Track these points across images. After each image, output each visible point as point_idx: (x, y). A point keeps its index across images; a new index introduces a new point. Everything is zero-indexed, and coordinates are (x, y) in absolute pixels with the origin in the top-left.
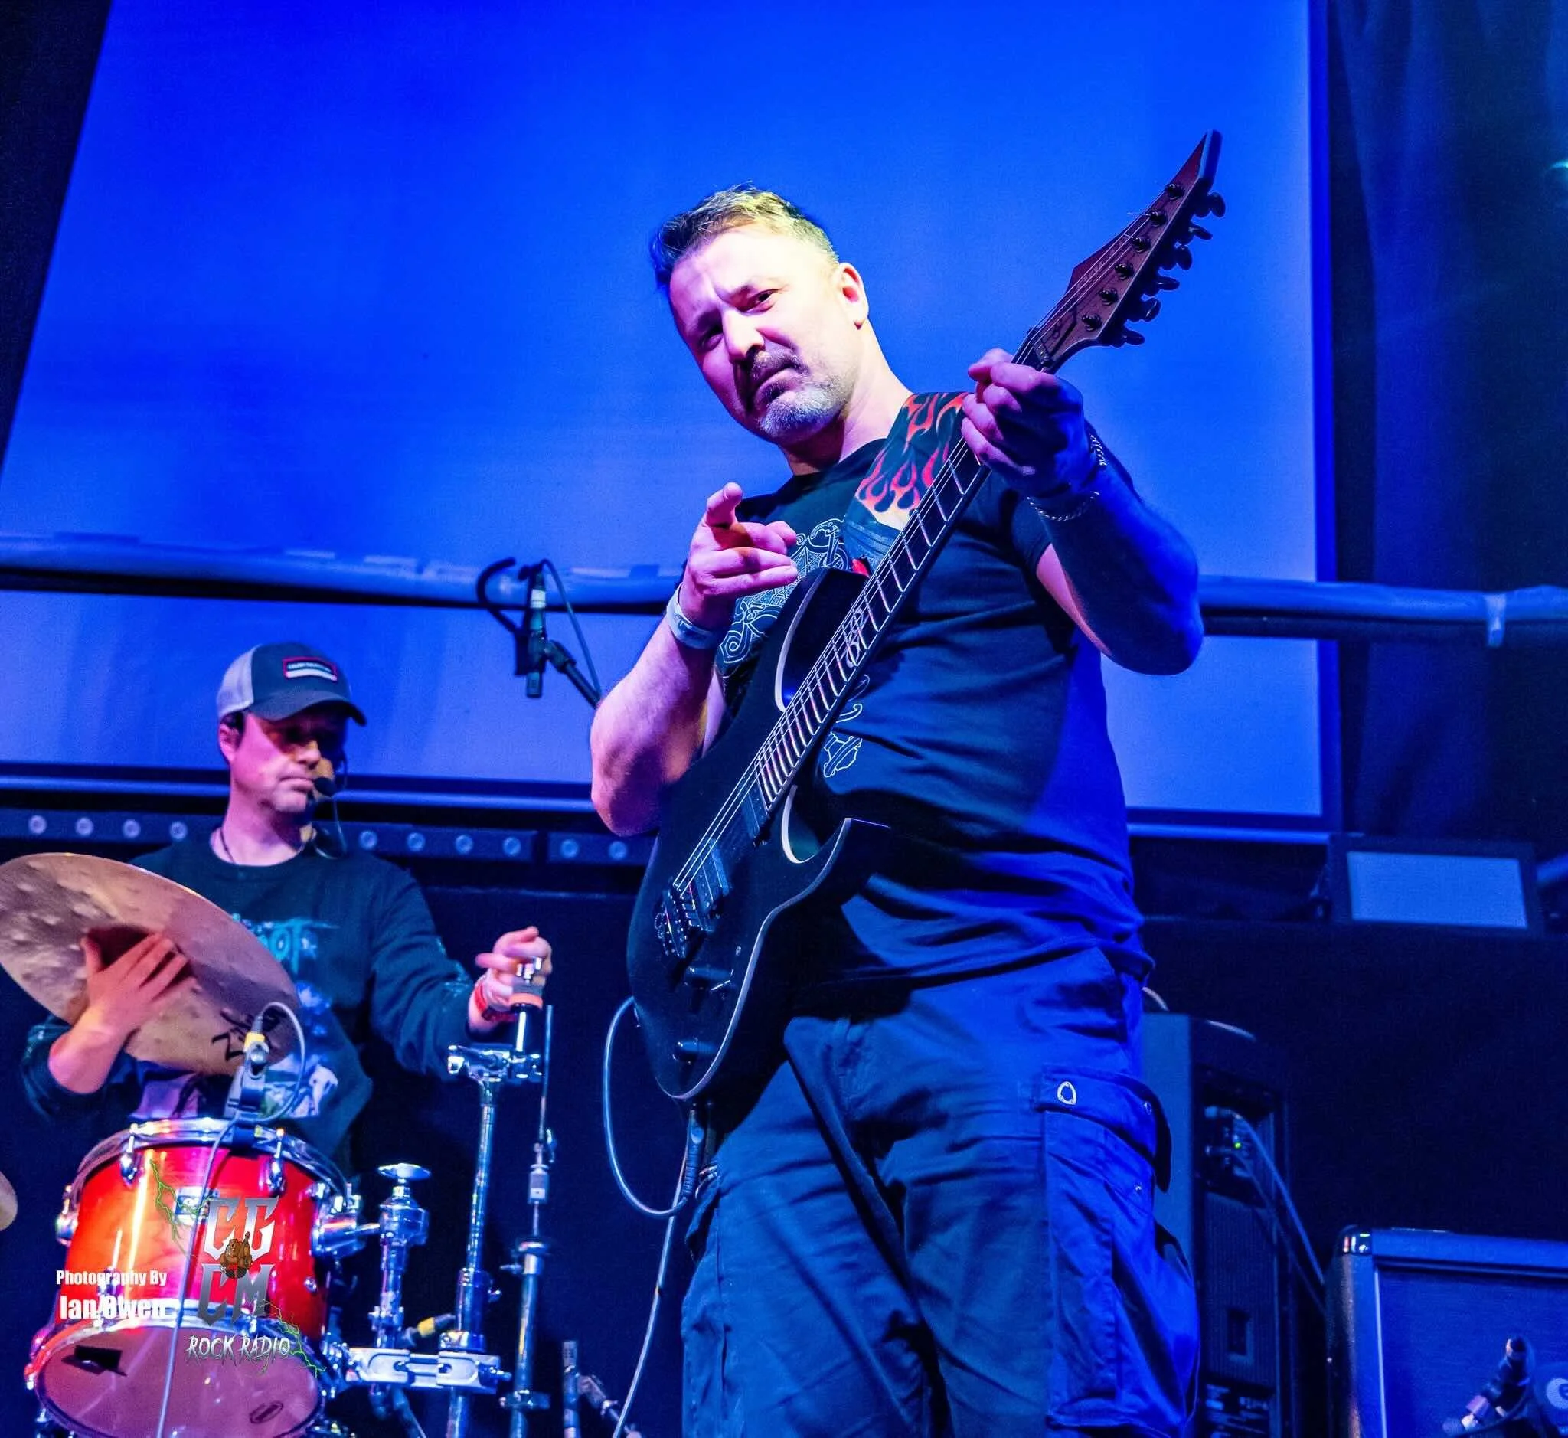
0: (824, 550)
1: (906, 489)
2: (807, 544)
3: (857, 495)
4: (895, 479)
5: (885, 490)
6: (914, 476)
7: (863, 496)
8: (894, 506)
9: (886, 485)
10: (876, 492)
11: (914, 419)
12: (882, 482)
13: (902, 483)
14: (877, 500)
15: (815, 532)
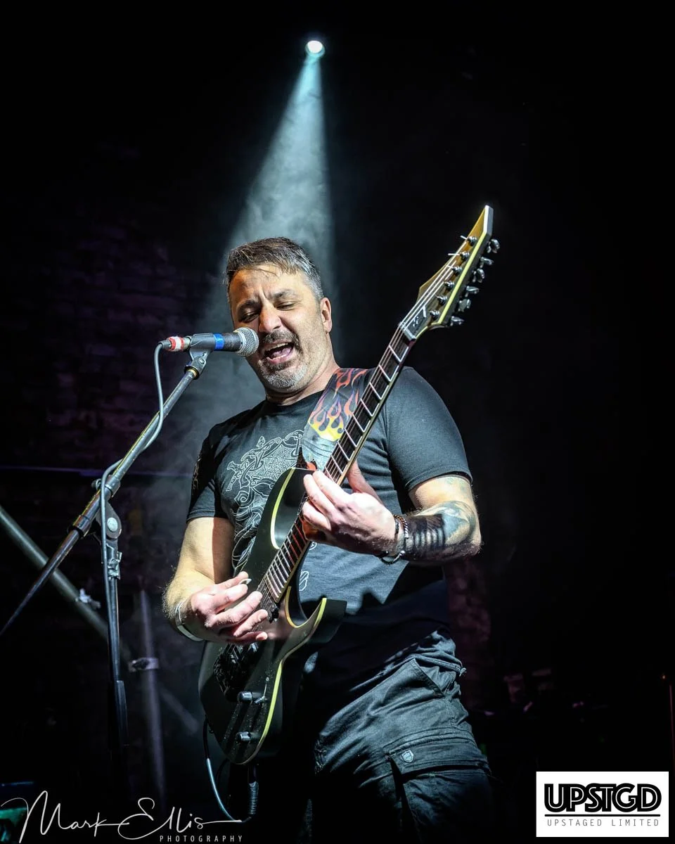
0: (293, 447)
1: (335, 417)
2: (282, 443)
3: (309, 422)
4: (330, 412)
5: (324, 418)
6: (340, 410)
7: (312, 422)
8: (329, 426)
9: (324, 416)
10: (320, 420)
11: (340, 379)
12: (323, 413)
13: (333, 414)
14: (320, 424)
15: (287, 437)
